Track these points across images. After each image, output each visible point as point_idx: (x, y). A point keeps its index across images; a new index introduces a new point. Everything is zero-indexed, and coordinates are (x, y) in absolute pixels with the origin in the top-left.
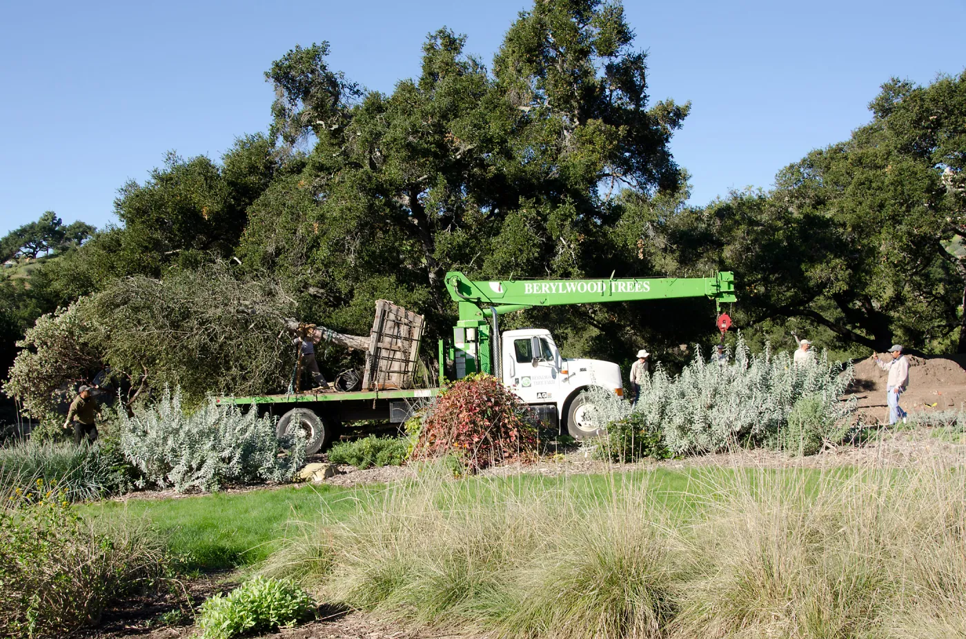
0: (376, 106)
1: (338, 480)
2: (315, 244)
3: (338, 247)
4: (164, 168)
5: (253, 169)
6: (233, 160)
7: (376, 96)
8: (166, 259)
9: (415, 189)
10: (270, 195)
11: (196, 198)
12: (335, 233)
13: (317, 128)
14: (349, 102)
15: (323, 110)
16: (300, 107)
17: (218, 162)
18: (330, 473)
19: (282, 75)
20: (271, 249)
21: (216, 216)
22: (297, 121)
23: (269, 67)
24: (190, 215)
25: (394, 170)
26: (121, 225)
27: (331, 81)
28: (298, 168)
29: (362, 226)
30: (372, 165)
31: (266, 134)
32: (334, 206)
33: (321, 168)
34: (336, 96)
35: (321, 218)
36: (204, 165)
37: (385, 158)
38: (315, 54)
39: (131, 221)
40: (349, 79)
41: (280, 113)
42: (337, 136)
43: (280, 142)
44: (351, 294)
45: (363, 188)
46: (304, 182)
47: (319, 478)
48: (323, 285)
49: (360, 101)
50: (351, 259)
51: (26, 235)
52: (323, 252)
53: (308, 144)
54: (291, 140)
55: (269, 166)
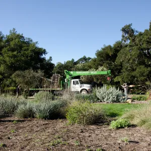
0: (141, 34)
1: (133, 103)
2: (130, 60)
3: (134, 60)
4: (103, 47)
5: (118, 47)
6: (115, 45)
7: (141, 32)
8: (104, 63)
9: (148, 49)
10: (121, 51)
11: (108, 52)
12: (133, 58)
13: (130, 39)
14: (136, 34)
15: (131, 36)
16: (127, 35)
17: (112, 46)
18: (132, 101)
19: (124, 30)
20: (121, 61)
21: (112, 55)
22: (126, 38)
23: (121, 29)
24: (107, 55)
25: (144, 46)
26: (96, 57)
27: (132, 30)
28: (126, 46)
29: (138, 56)
30: (140, 45)
31: (121, 40)
32: (133, 53)
33: (131, 46)
34: (133, 33)
35: (131, 55)
36: (110, 46)
37: (143, 44)
38: (129, 26)
39: (98, 57)
40: (136, 30)
41: (123, 36)
42: (134, 40)
43: (123, 42)
44: (136, 69)
45: (138, 49)
46: (127, 49)
47: (130, 102)
48: (131, 67)
49: (138, 33)
50: (136, 62)
51: (81, 60)
52: (131, 61)
53: (128, 42)
54: (125, 41)
55: (121, 46)
